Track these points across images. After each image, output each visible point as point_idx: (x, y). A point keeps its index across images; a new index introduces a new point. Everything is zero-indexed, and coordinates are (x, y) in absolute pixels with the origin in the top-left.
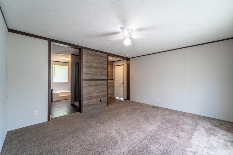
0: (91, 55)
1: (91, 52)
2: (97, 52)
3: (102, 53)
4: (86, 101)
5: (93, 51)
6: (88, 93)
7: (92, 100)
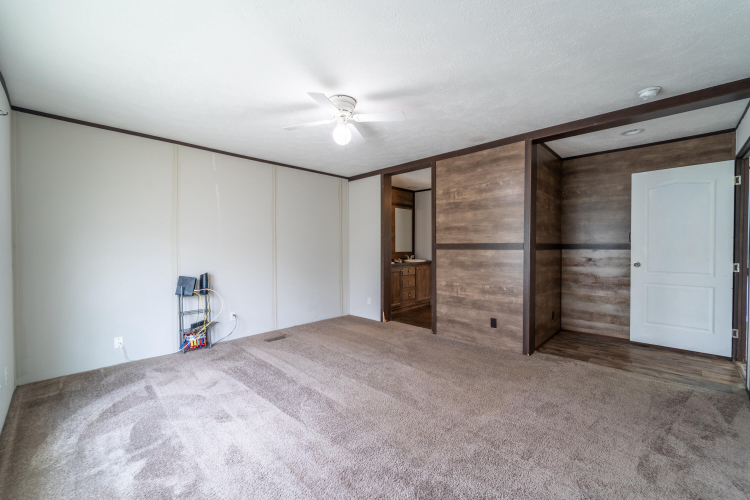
0: (460, 170)
1: (460, 161)
2: (480, 153)
3: (498, 148)
4: (444, 306)
5: (466, 156)
6: (450, 286)
7: (461, 311)
